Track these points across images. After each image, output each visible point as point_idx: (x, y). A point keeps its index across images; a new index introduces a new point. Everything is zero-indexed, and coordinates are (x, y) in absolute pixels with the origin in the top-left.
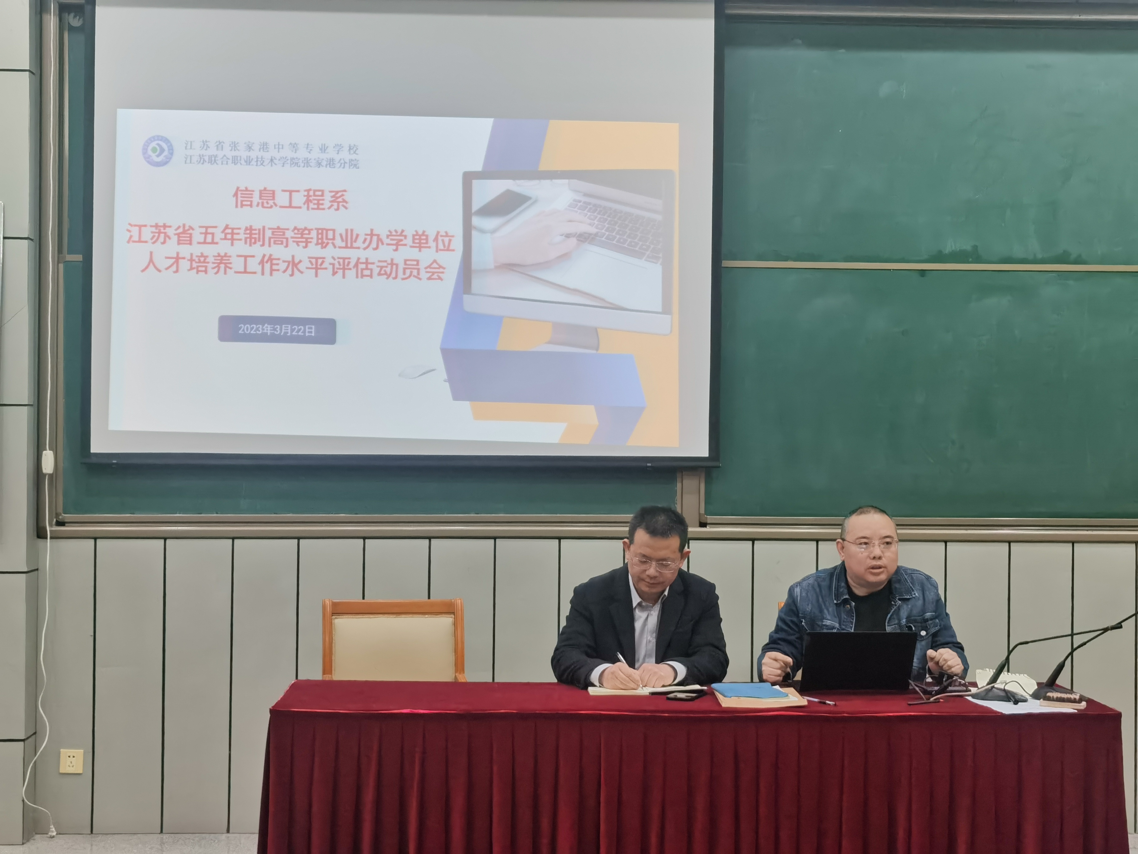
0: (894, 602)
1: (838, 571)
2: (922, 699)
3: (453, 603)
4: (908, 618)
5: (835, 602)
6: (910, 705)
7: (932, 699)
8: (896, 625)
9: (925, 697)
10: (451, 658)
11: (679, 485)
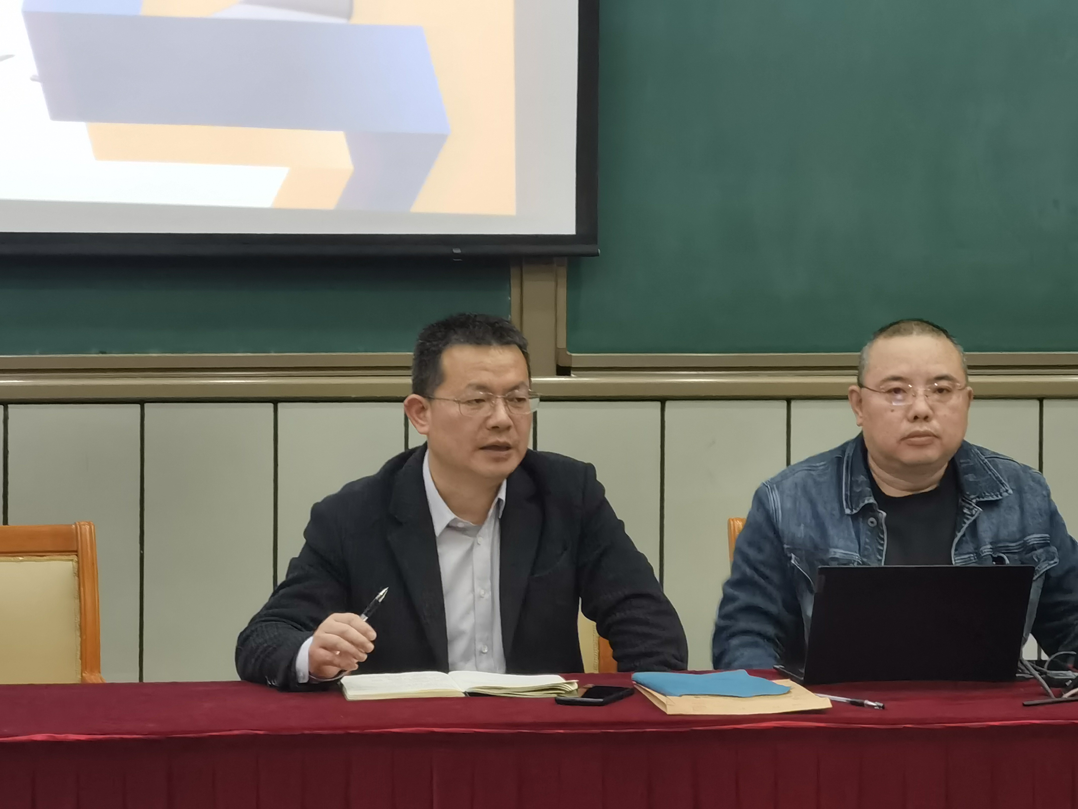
0: (968, 508)
1: (849, 451)
2: (1047, 695)
3: (74, 531)
4: (994, 543)
5: (848, 511)
6: (1024, 705)
7: (1066, 696)
8: (972, 555)
9: (1053, 692)
10: (74, 640)
11: (515, 291)
